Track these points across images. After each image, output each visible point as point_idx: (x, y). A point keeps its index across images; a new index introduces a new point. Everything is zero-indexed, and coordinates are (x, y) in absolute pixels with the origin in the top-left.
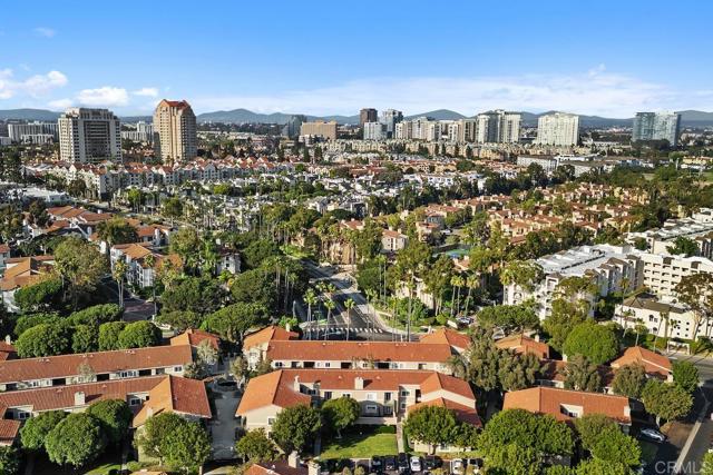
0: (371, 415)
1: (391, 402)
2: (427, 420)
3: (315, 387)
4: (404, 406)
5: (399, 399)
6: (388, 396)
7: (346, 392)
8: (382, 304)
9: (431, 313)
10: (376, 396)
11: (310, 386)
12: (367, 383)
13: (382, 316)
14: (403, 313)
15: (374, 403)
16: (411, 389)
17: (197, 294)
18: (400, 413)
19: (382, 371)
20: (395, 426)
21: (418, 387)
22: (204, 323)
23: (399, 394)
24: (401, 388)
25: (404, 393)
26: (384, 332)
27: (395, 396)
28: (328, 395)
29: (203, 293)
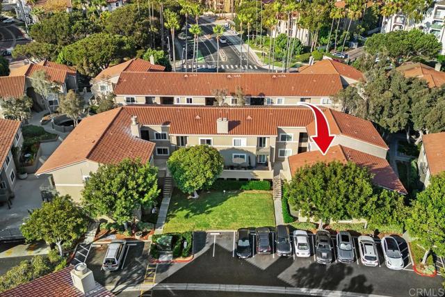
0: (239, 167)
1: (266, 149)
2: (325, 188)
3: (163, 129)
4: (283, 153)
5: (277, 144)
6: (261, 142)
7: (206, 137)
8: (258, 43)
9: (306, 50)
10: (246, 143)
11: (158, 129)
12: (232, 126)
13: (257, 54)
14: (278, 50)
15: (242, 151)
16: (293, 132)
17: (66, 28)
18: (277, 165)
19: (256, 108)
20: (271, 181)
21: (303, 129)
22: (61, 55)
23: (277, 139)
24: (279, 131)
25: (285, 138)
26: (260, 69)
27: (271, 141)
28: (182, 141)
29: (73, 27)
